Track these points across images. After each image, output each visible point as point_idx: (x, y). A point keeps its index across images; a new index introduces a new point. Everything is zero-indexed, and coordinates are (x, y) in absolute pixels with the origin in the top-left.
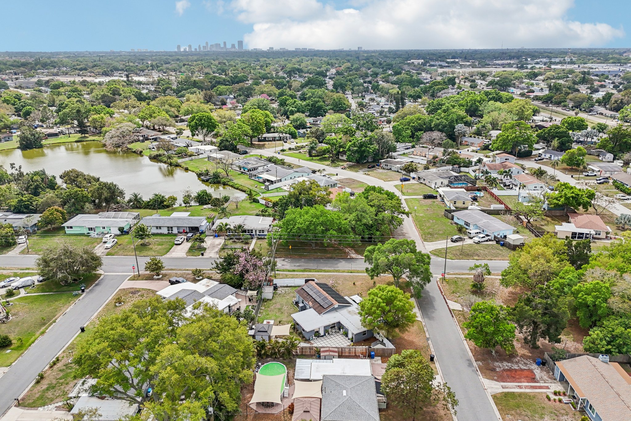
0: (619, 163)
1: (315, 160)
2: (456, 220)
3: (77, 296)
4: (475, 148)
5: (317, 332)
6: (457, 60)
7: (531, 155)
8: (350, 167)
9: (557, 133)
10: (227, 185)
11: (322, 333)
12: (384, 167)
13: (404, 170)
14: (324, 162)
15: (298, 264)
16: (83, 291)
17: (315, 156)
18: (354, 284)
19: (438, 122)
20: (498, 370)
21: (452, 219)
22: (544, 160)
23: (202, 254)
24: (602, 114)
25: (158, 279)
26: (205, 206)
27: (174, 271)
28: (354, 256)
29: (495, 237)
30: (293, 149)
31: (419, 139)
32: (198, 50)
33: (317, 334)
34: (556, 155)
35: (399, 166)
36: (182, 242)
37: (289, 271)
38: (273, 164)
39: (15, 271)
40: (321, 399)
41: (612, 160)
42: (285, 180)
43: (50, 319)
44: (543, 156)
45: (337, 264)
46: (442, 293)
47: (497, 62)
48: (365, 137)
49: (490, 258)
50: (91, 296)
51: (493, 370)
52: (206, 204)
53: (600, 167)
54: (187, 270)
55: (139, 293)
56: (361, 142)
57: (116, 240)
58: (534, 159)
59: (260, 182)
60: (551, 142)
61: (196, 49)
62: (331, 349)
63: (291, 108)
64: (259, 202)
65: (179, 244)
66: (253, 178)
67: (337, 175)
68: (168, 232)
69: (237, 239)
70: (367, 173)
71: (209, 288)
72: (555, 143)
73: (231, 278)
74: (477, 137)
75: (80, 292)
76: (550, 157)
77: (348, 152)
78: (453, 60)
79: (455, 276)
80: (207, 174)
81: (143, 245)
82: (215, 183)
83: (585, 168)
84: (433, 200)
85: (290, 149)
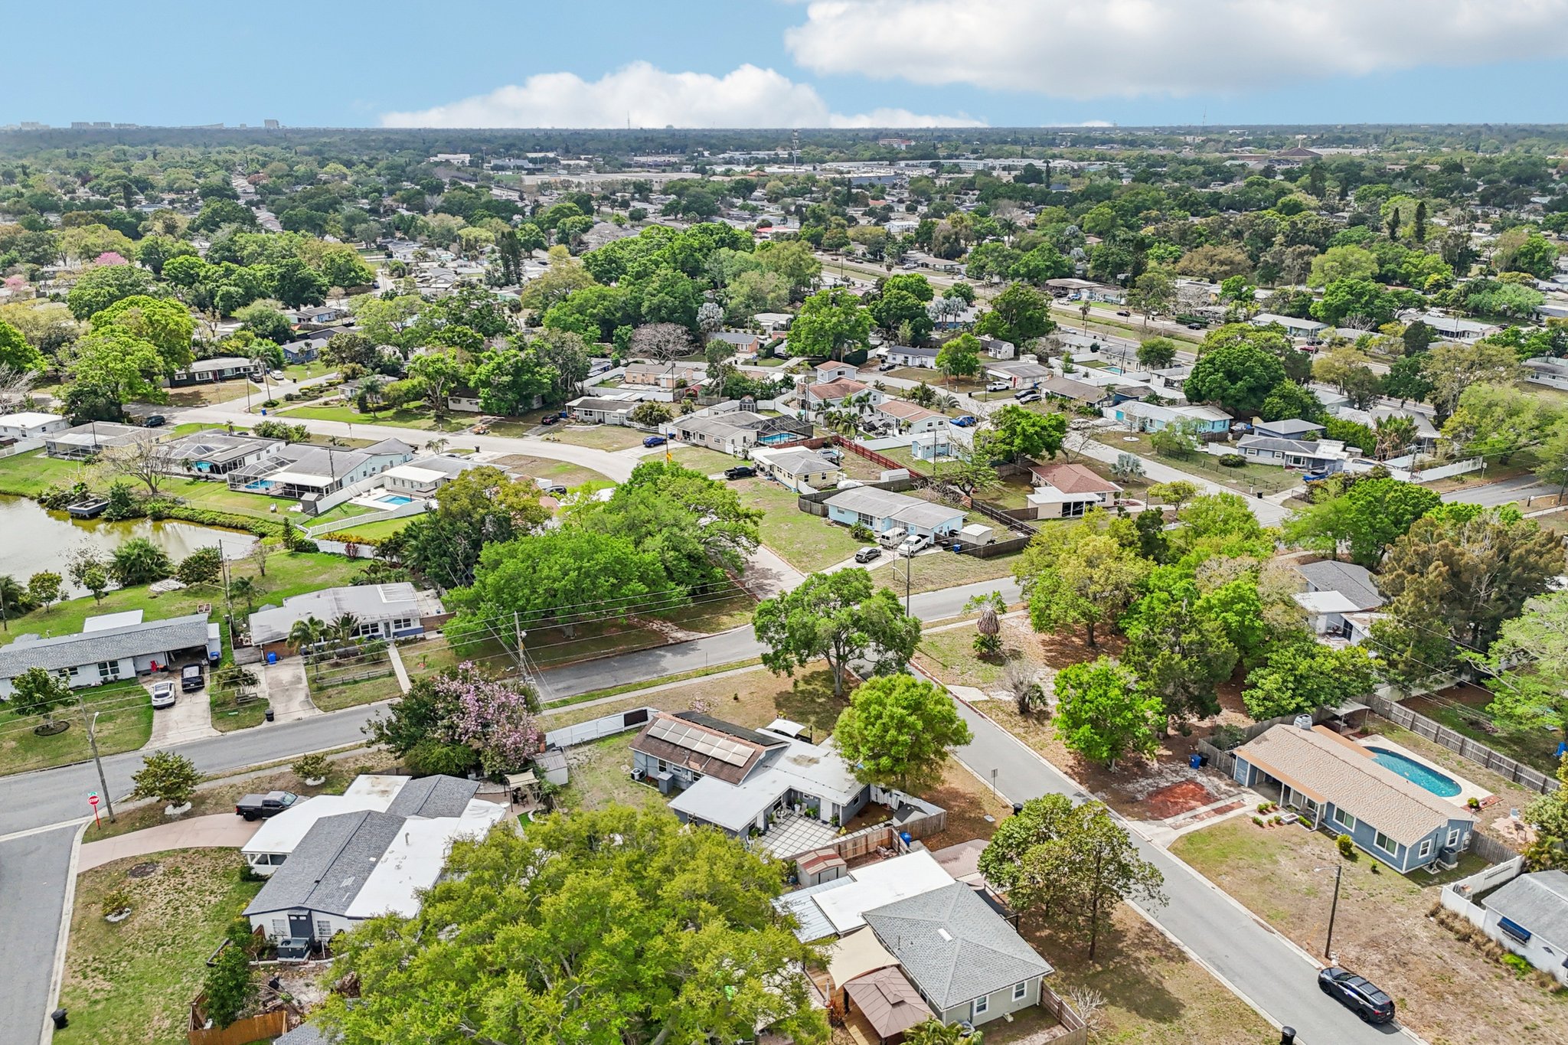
0: (1028, 360)
1: (384, 419)
2: (833, 515)
4: (749, 356)
5: (754, 827)
6: (551, 155)
7: (866, 359)
8: (495, 427)
9: (902, 309)
10: (169, 517)
11: (762, 827)
12: (583, 416)
13: (640, 420)
14: (413, 423)
15: (561, 686)
17: (380, 409)
18: (736, 698)
19: (655, 301)
20: (1140, 797)
21: (825, 515)
22: (897, 368)
23: (270, 718)
24: (927, 266)
25: (187, 815)
26: (156, 587)
27: (221, 782)
28: (681, 635)
29: (937, 537)
30: (298, 397)
31: (625, 346)
33: (754, 831)
34: (915, 356)
35: (624, 411)
36: (176, 698)
38: (282, 444)
40: (898, 967)
41: (1012, 355)
42: (352, 479)
44: (890, 361)
45: (657, 663)
46: (923, 672)
47: (643, 159)
48: (521, 349)
49: (954, 582)
51: (1133, 801)
52: (155, 580)
53: (1009, 370)
54: (260, 769)
55: (161, 869)
56: (515, 363)
58: (876, 369)
59: (273, 497)
60: (897, 328)
62: (821, 854)
63: (225, 288)
64: (317, 550)
65: (171, 705)
66: (242, 488)
67: (478, 450)
68: (102, 678)
69: (340, 656)
70: (551, 436)
71: (393, 797)
72: (905, 330)
73: (447, 754)
74: (733, 330)
76: (906, 362)
77: (483, 392)
78: (541, 155)
80: (84, 497)
81: (43, 732)
82: (124, 518)
83: (983, 375)
84: (749, 480)
85: (289, 398)
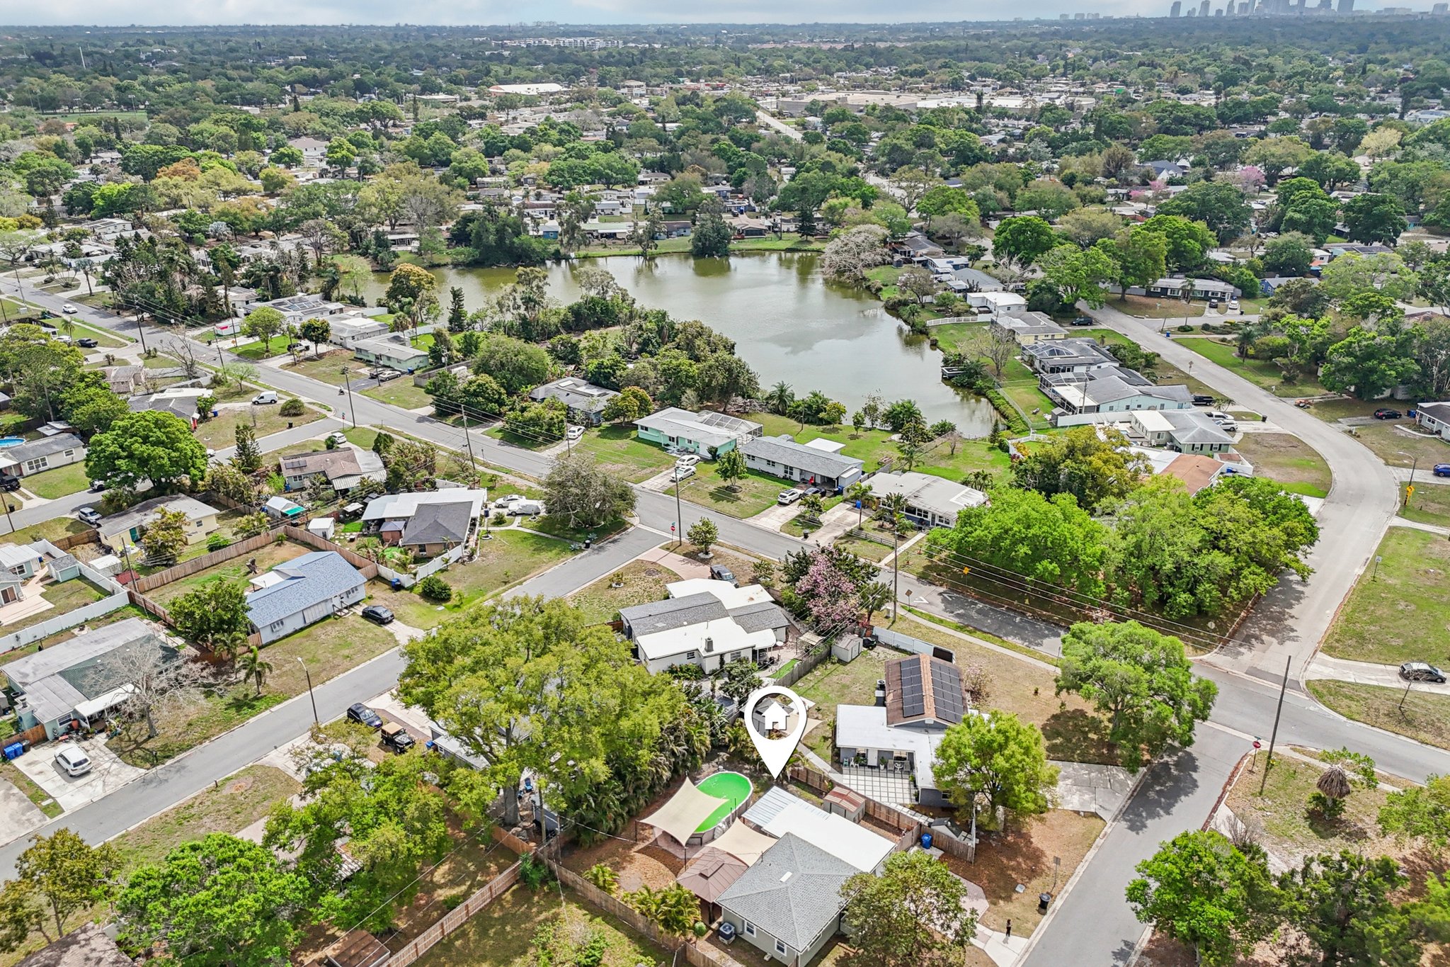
3: (575, 551)
5: (864, 755)
10: (982, 395)
11: (872, 760)
14: (1262, 379)
15: (961, 611)
16: (588, 546)
17: (1253, 357)
18: (1036, 692)
23: (806, 536)
25: (702, 561)
27: (737, 554)
30: (1214, 328)
32: (1224, 14)
33: (860, 759)
36: (791, 502)
37: (932, 619)
38: (1116, 364)
39: (532, 484)
40: (747, 868)
42: (1111, 409)
43: (518, 577)
46: (1229, 783)
50: (595, 557)
52: (899, 432)
54: (758, 558)
55: (657, 576)
56: (1367, 346)
57: (693, 469)
59: (1054, 403)
61: (1219, 11)
62: (852, 795)
64: (1008, 450)
65: (785, 505)
66: (1046, 390)
67: (1264, 419)
68: (784, 474)
69: (891, 522)
73: (790, 598)
75: (583, 546)
79: (1307, 759)
80: (960, 363)
81: (730, 489)
85: (1206, 328)
